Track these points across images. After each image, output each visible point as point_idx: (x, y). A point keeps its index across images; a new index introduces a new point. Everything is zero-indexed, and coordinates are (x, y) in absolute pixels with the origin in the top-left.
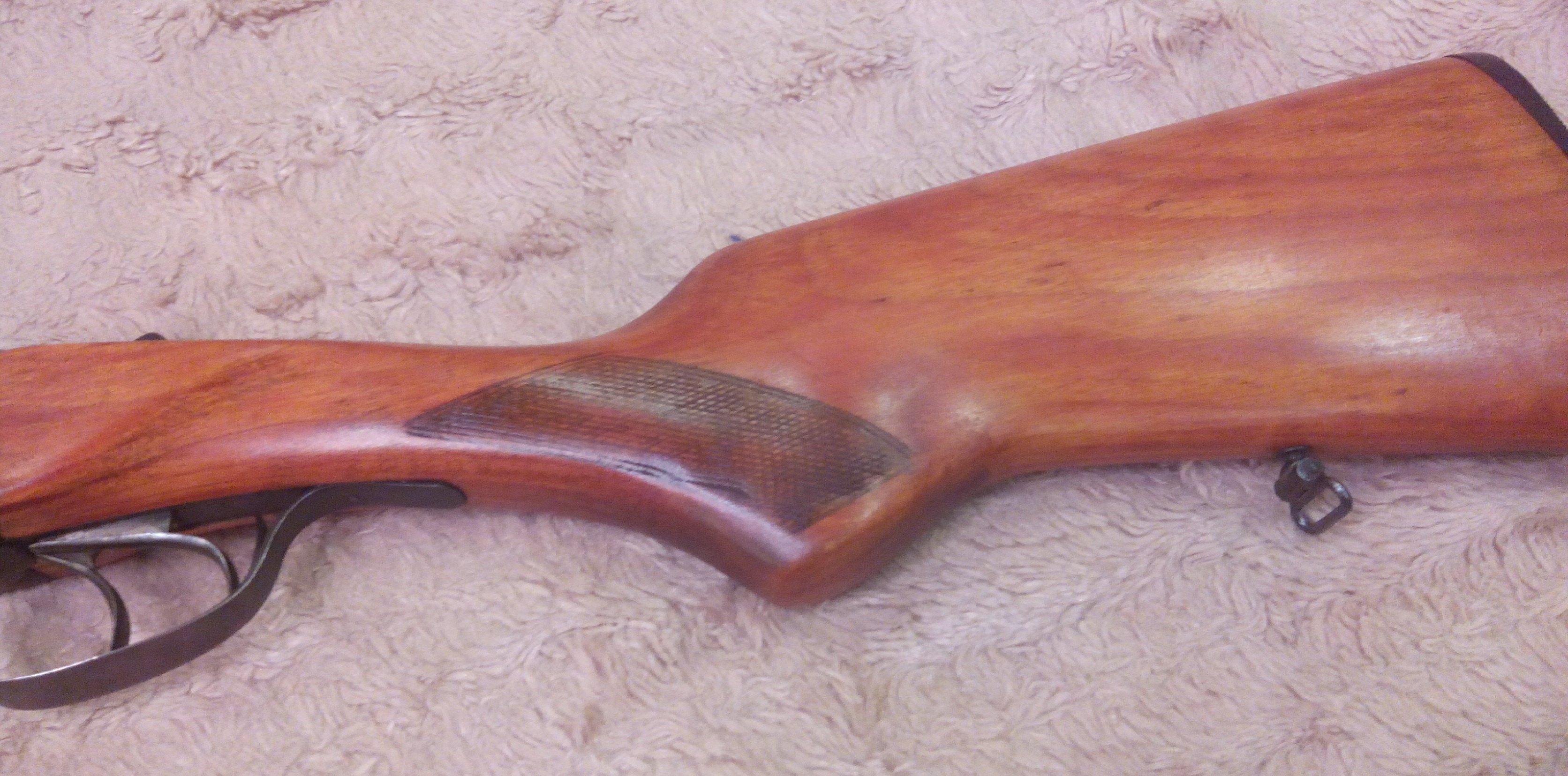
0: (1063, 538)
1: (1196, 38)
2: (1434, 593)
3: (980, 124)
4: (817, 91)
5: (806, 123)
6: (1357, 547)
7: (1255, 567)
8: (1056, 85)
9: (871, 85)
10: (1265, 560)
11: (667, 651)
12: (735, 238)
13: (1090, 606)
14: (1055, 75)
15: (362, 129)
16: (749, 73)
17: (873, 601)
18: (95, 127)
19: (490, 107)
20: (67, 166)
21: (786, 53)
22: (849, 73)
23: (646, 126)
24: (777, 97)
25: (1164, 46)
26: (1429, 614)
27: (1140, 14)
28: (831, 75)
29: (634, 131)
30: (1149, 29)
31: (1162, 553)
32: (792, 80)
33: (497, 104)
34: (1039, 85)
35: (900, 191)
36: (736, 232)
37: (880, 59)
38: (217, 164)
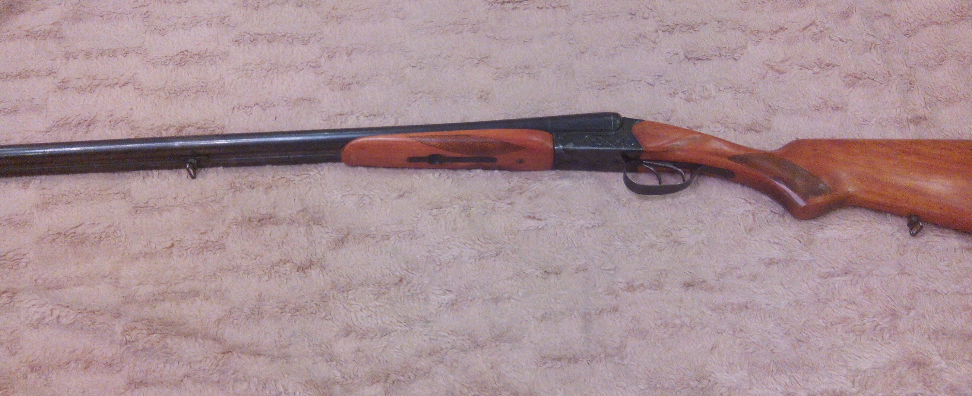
0: (858, 221)
1: (917, 121)
2: (937, 254)
3: (860, 128)
4: (824, 110)
5: (819, 117)
6: (922, 241)
7: (898, 239)
8: (880, 123)
9: (836, 112)
10: (900, 238)
11: (769, 220)
12: (797, 139)
13: (860, 236)
14: (881, 121)
15: (716, 92)
16: (808, 102)
17: (814, 223)
18: (655, 76)
19: (746, 94)
20: (648, 83)
21: (818, 99)
22: (832, 108)
23: (781, 108)
24: (814, 109)
25: (909, 120)
26: (934, 258)
27: (905, 111)
28: (828, 107)
29: (778, 108)
30: (906, 116)
31: (879, 230)
32: (818, 106)
33: (748, 94)
34: (876, 122)
35: (838, 138)
36: (798, 137)
37: (840, 106)
38: (683, 92)
